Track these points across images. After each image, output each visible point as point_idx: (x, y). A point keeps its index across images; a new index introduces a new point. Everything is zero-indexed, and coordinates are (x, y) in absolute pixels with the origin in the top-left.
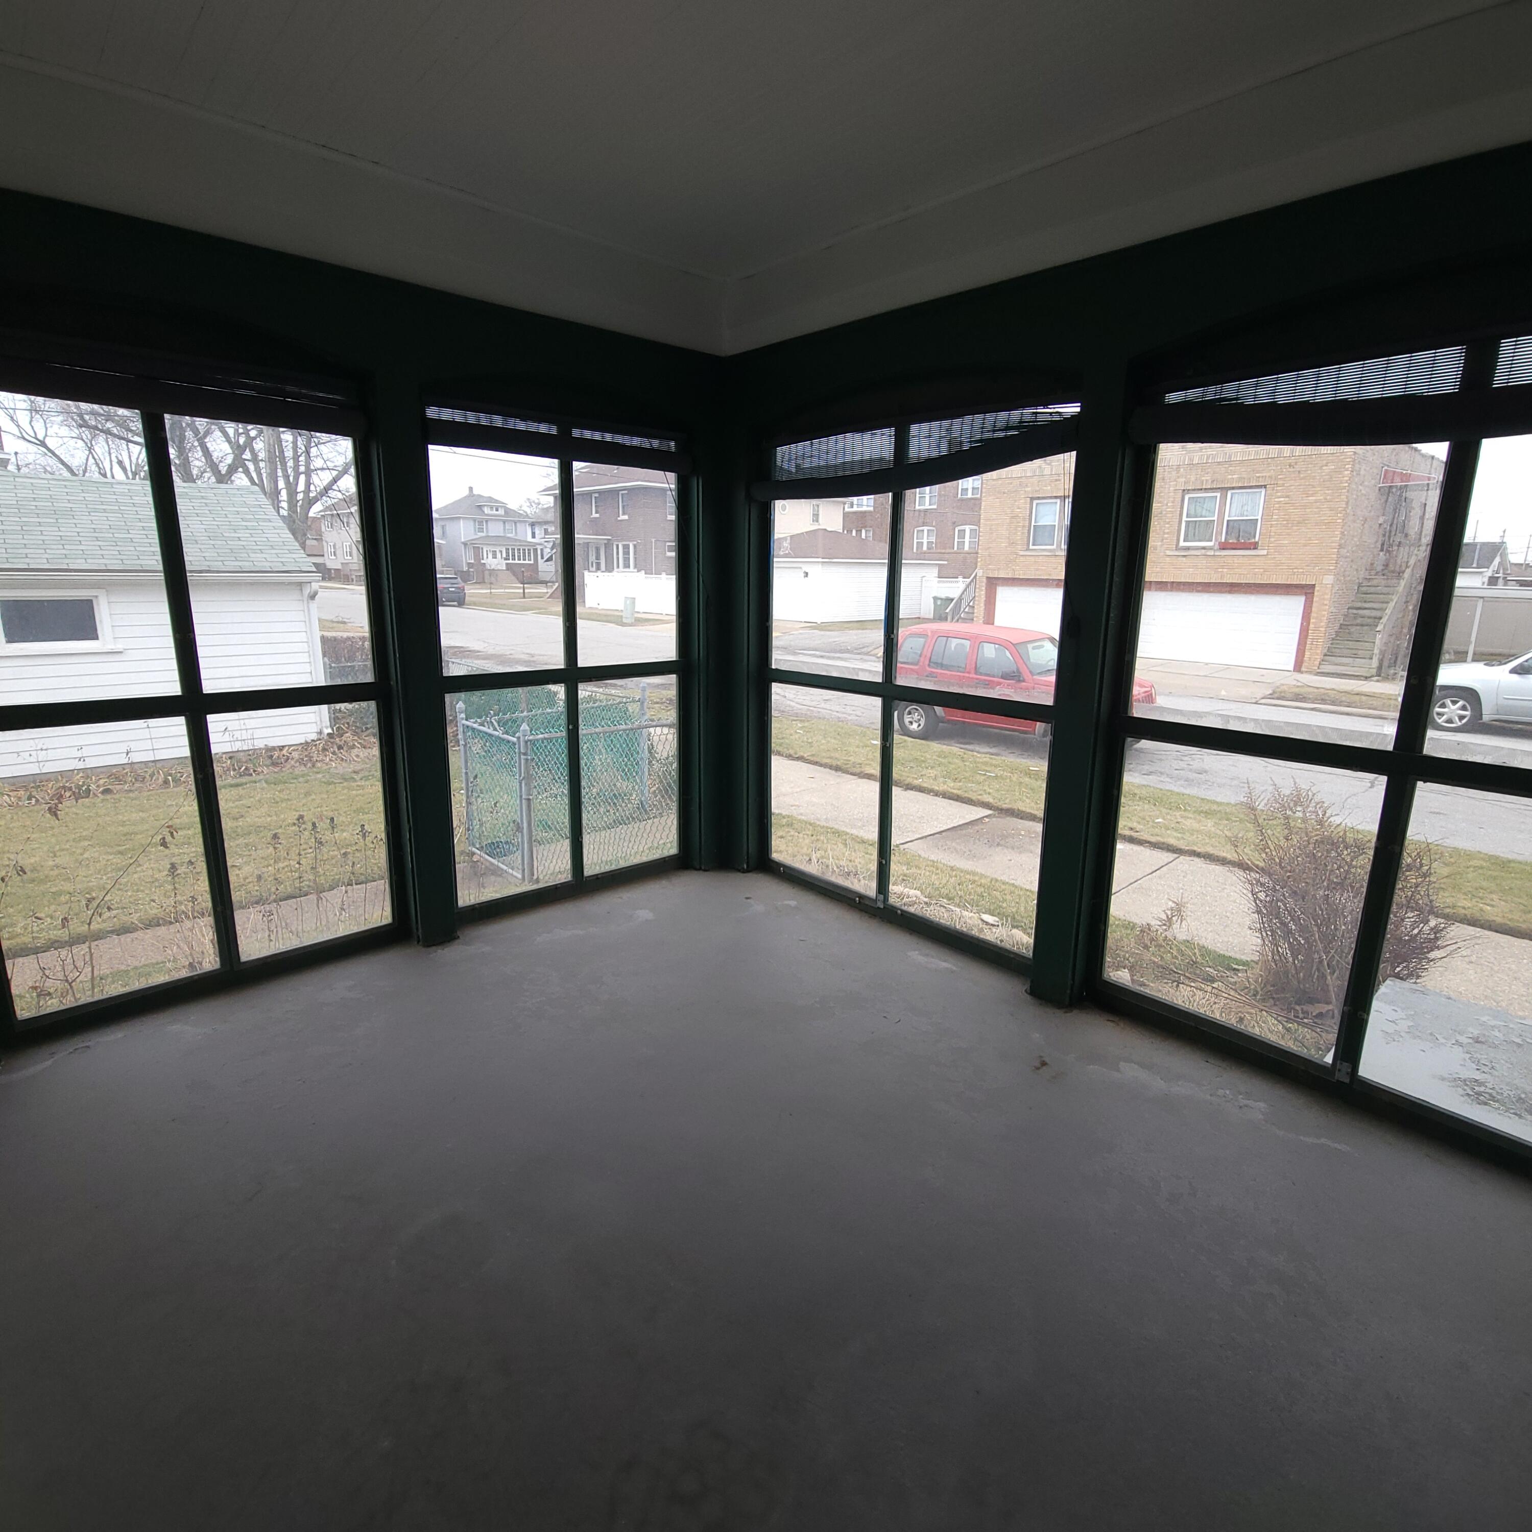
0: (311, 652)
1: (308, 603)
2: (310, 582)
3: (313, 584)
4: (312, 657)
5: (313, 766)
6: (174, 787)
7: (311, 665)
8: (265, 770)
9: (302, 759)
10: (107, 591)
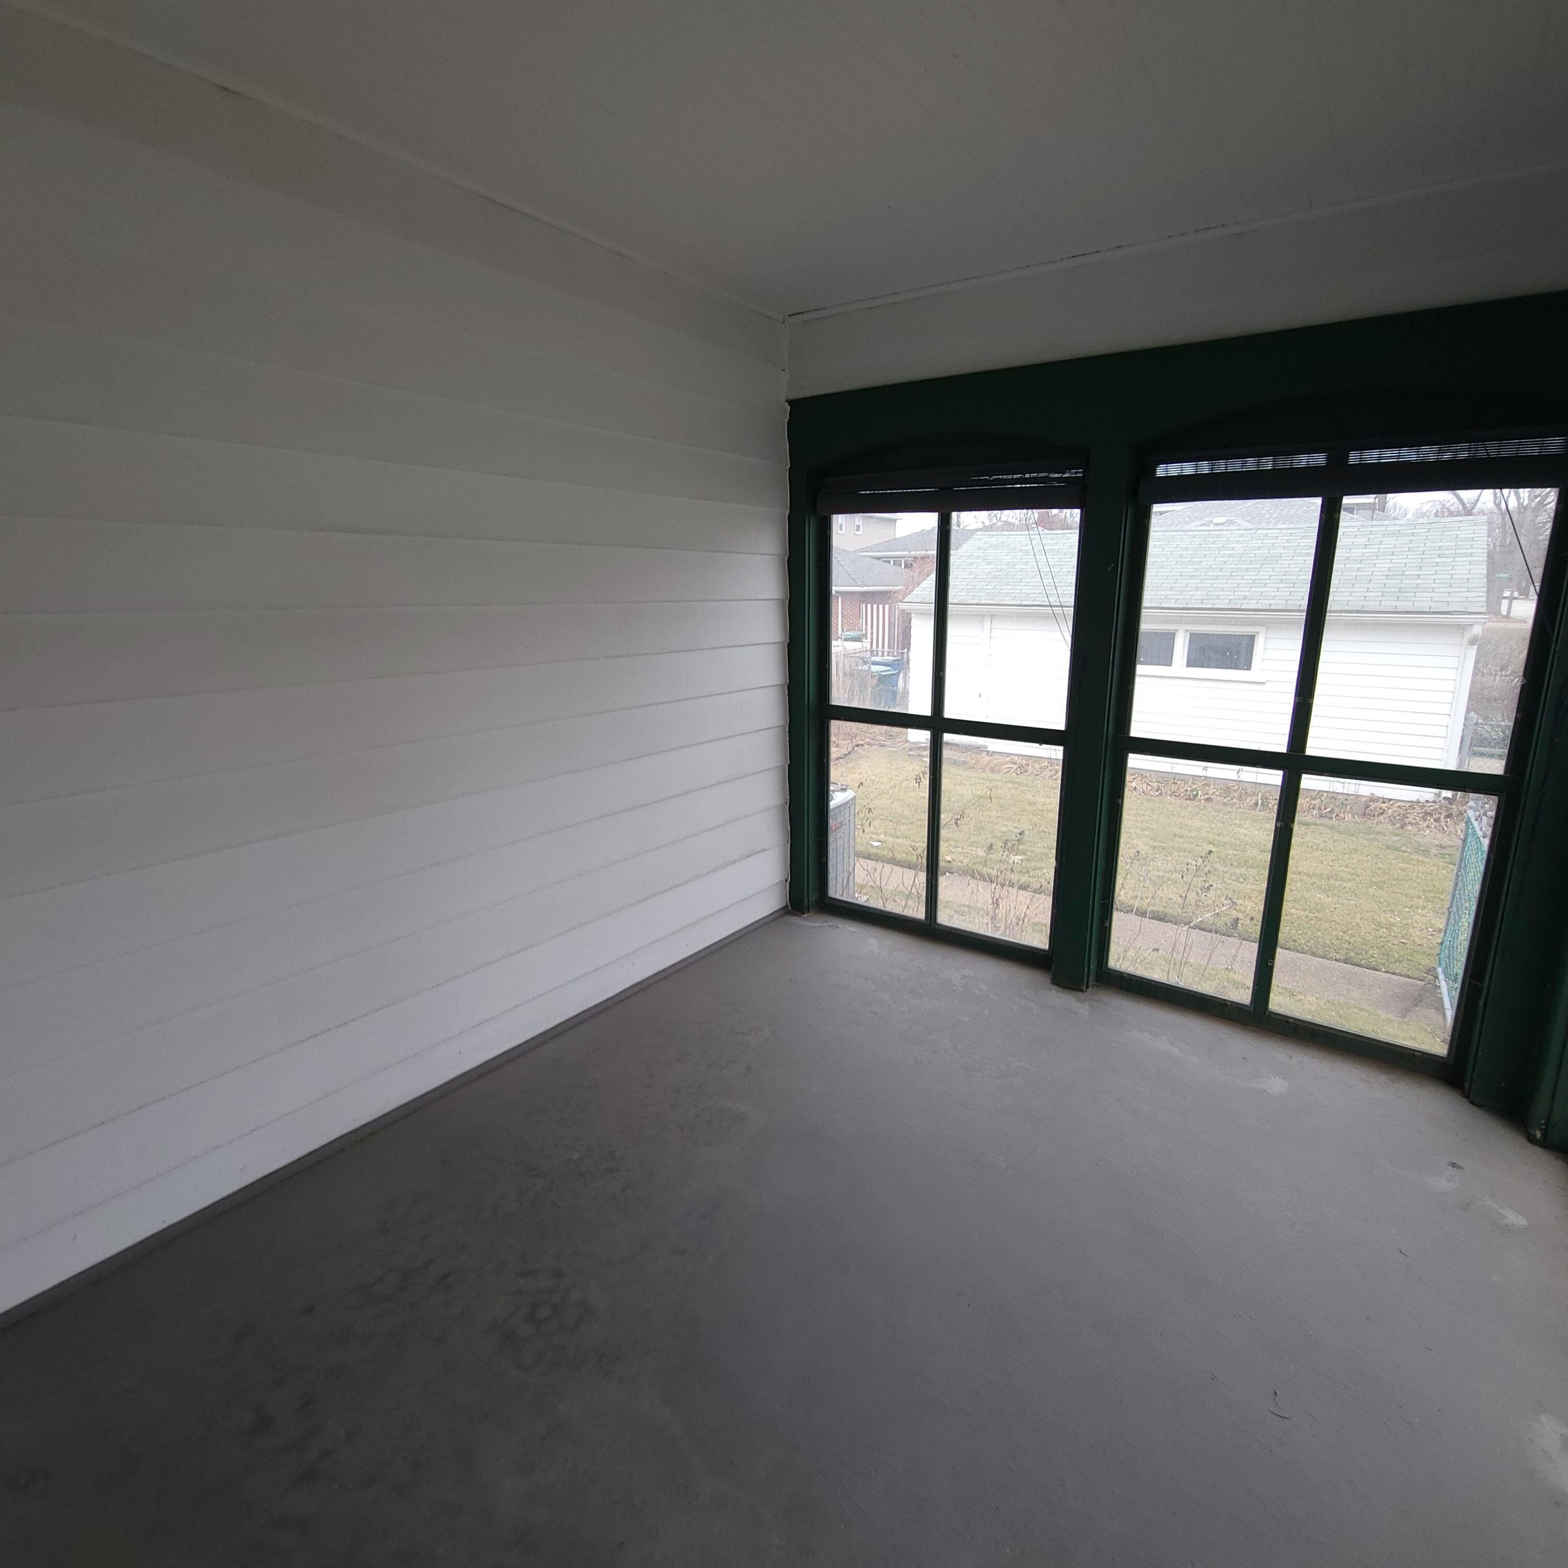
0: (1453, 705)
1: (1467, 648)
2: (1472, 625)
3: (1475, 627)
4: (1453, 710)
5: (1402, 827)
6: (1260, 810)
7: (1450, 718)
8: (1348, 817)
9: (1395, 817)
10: (1267, 628)
